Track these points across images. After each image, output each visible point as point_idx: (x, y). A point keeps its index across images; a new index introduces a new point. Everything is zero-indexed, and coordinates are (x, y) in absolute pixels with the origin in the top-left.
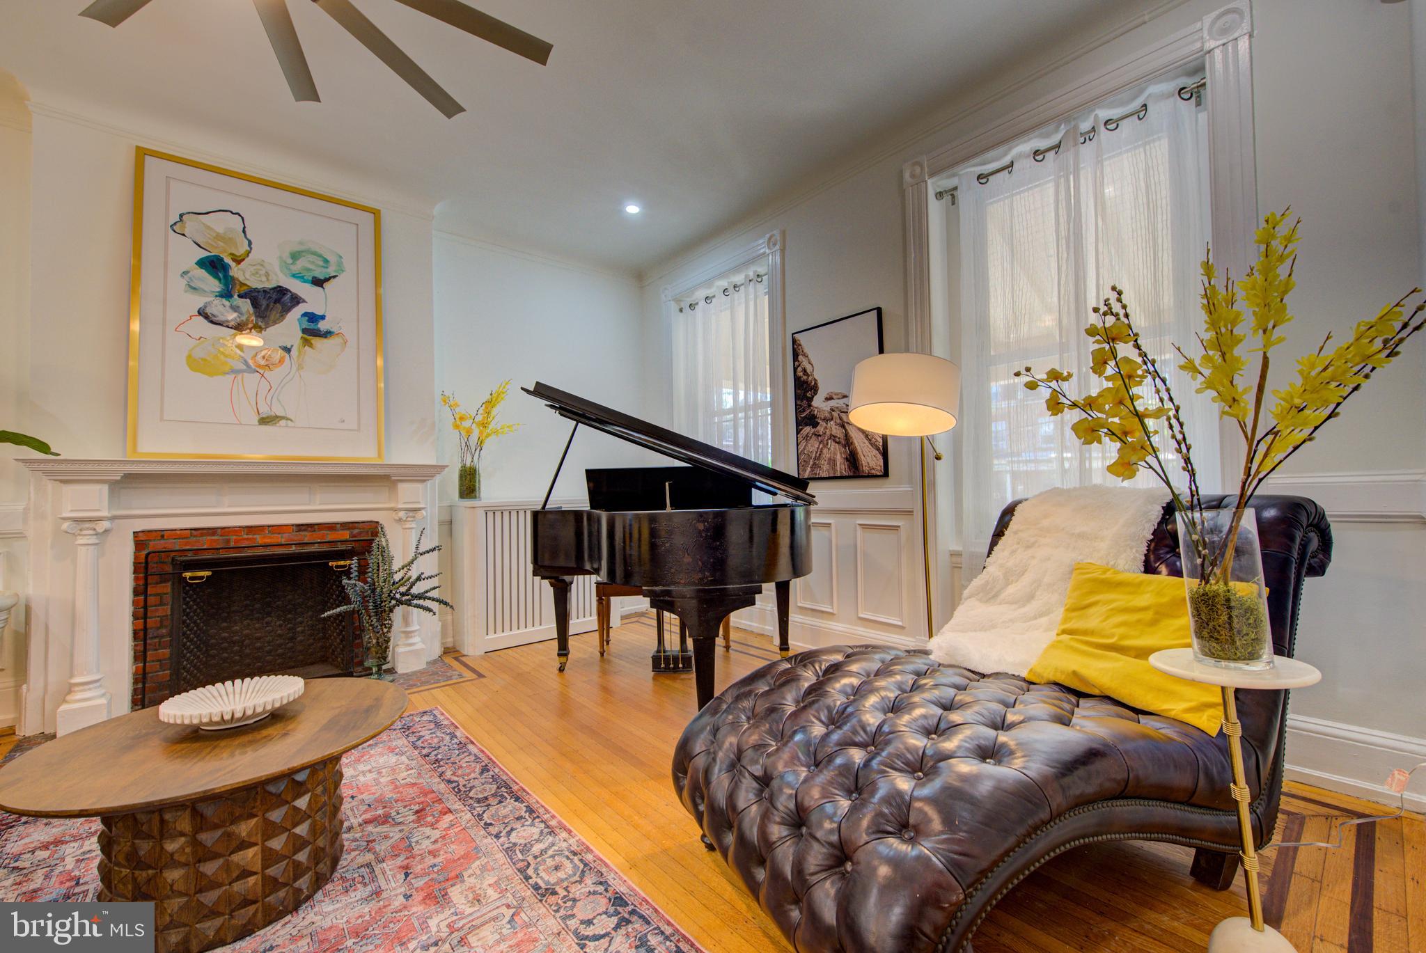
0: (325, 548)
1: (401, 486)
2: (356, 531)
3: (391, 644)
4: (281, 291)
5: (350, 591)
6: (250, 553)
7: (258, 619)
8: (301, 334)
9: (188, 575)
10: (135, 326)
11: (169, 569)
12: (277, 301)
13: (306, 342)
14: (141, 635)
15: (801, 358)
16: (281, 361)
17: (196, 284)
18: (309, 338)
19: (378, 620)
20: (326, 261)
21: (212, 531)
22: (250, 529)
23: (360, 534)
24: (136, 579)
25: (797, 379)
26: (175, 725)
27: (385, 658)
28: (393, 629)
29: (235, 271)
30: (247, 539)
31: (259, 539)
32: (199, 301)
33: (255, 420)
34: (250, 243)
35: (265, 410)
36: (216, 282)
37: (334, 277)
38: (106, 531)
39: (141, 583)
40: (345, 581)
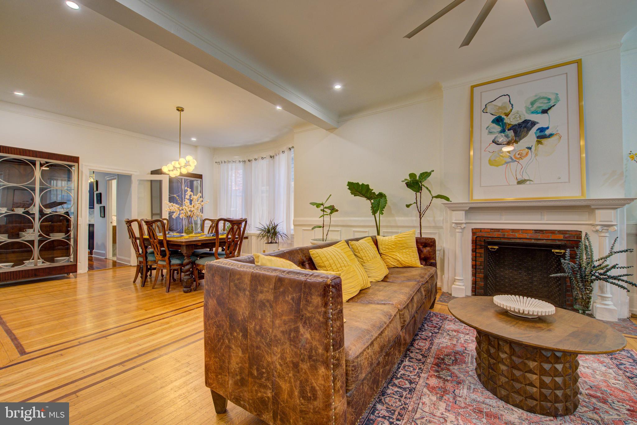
0: (549, 242)
1: (597, 212)
2: (567, 235)
3: (592, 300)
4: (526, 122)
5: (565, 266)
6: (513, 241)
7: (516, 270)
8: (536, 139)
9: (490, 247)
10: (472, 153)
11: (483, 244)
12: (525, 127)
13: (539, 142)
14: (474, 267)
16: (527, 154)
17: (492, 130)
18: (540, 140)
19: (583, 285)
20: (549, 99)
21: (498, 230)
22: (513, 231)
23: (569, 237)
24: (473, 246)
27: (588, 308)
28: (593, 292)
29: (507, 120)
30: (512, 235)
31: (517, 235)
32: (492, 137)
33: (516, 182)
34: (512, 105)
35: (520, 178)
36: (499, 127)
37: (553, 106)
38: (464, 228)
39: (474, 247)
40: (562, 261)
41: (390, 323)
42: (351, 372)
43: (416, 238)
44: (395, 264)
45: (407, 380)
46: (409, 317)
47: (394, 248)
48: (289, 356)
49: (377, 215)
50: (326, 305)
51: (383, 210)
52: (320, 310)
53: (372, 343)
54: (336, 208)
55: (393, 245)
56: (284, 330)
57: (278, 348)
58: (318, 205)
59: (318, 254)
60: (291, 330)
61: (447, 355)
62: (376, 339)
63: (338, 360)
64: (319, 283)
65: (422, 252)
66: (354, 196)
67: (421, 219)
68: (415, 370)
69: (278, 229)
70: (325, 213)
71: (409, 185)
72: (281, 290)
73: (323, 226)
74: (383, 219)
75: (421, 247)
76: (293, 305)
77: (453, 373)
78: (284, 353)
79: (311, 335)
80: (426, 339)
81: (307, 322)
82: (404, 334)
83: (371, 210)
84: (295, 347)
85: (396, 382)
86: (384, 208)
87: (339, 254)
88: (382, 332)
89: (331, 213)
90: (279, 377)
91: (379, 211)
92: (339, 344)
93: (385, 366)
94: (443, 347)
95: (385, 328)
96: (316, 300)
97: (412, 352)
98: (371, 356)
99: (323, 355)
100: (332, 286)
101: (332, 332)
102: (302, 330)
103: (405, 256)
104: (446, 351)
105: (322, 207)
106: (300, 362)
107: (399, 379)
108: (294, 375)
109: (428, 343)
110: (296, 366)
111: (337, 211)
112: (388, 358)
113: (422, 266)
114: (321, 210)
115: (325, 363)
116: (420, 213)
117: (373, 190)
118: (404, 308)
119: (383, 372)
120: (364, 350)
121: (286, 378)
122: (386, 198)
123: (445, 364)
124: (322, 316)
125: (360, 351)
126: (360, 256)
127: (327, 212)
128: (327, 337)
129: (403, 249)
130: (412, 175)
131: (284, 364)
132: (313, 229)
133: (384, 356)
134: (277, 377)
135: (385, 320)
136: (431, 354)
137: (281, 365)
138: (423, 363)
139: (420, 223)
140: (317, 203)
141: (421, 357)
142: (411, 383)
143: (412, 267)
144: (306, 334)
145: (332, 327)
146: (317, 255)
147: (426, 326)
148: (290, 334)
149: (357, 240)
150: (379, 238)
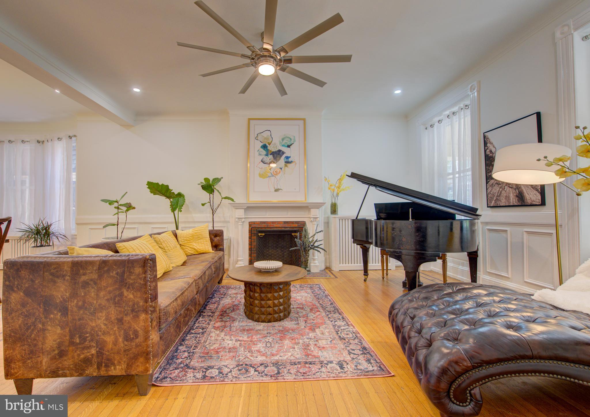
0: (291, 229)
1: (312, 210)
2: (299, 224)
3: (309, 262)
4: (280, 151)
5: (297, 243)
6: (273, 229)
7: (275, 249)
8: (284, 163)
9: (260, 234)
11: (256, 232)
12: (279, 154)
13: (286, 166)
14: (250, 249)
15: (488, 145)
16: (280, 172)
17: (261, 153)
18: (286, 164)
19: (305, 253)
20: (291, 139)
21: (264, 222)
22: (273, 222)
23: (300, 225)
24: (249, 234)
25: (486, 156)
26: (258, 268)
27: (307, 266)
28: (309, 257)
29: (269, 148)
30: (272, 225)
31: (275, 225)
32: (261, 158)
33: (274, 190)
34: (272, 138)
35: (276, 188)
36: (265, 152)
37: (293, 144)
38: (244, 221)
39: (250, 235)
40: (296, 240)
41: (189, 287)
42: (162, 316)
43: (209, 230)
44: (193, 252)
45: (200, 328)
46: (202, 285)
47: (191, 239)
48: (113, 316)
49: (176, 212)
50: (145, 272)
51: (182, 208)
52: (141, 277)
53: (176, 299)
54: (133, 205)
55: (191, 237)
56: (109, 297)
57: (102, 313)
58: (111, 203)
59: (124, 246)
60: (115, 297)
61: (228, 308)
62: (179, 296)
63: (154, 307)
64: (140, 259)
65: (213, 241)
66: (154, 195)
67: (213, 215)
68: (207, 321)
69: (52, 229)
70: (120, 210)
71: (204, 187)
72: (106, 269)
73: (118, 224)
74: (182, 216)
75: (213, 237)
76: (117, 278)
77: (231, 316)
78: (109, 315)
79: (134, 295)
80: (215, 303)
81: (130, 287)
82: (199, 297)
83: (170, 208)
84: (120, 307)
85: (193, 332)
86: (182, 206)
87: (144, 245)
88: (183, 293)
89: (127, 210)
90: (103, 334)
91: (177, 209)
92: (155, 297)
93: (185, 317)
94: (226, 305)
95: (185, 291)
96: (138, 270)
97: (204, 312)
98: (176, 307)
99: (144, 305)
100: (150, 260)
101: (150, 290)
102: (126, 293)
103: (200, 245)
104: (228, 306)
105: (116, 205)
106: (124, 316)
107: (195, 329)
108: (118, 328)
109: (216, 305)
110: (120, 321)
111: (134, 208)
112: (187, 312)
113: (213, 251)
114: (115, 207)
115: (145, 311)
116: (213, 210)
117: (172, 190)
118: (199, 278)
119: (183, 321)
120: (171, 303)
121: (111, 332)
122: (184, 198)
123: (227, 313)
124: (143, 280)
125: (169, 303)
126: (162, 247)
127: (122, 210)
128: (146, 293)
129: (199, 240)
130: (206, 180)
131: (109, 323)
132: (104, 227)
133: (184, 310)
134: (102, 335)
135: (185, 286)
136: (218, 310)
137: (105, 325)
138: (212, 317)
139: (213, 218)
140: (110, 200)
141: (211, 313)
142: (203, 329)
143: (206, 253)
144: (129, 295)
145: (150, 286)
147: (215, 295)
148: (115, 299)
149: (159, 234)
150: (178, 232)
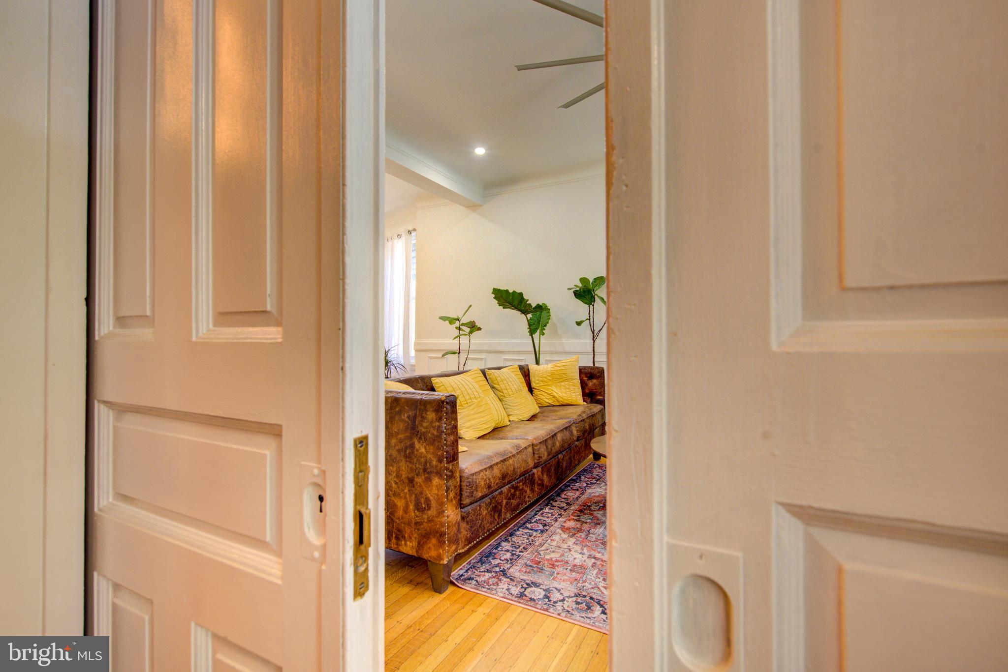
41: (518, 453)
42: (465, 487)
43: (579, 367)
44: (551, 402)
45: (541, 524)
46: (546, 454)
47: (549, 380)
48: (404, 473)
49: (536, 336)
50: (440, 419)
51: (544, 329)
52: (434, 425)
53: (491, 467)
54: (478, 324)
55: (549, 376)
56: (400, 448)
57: (393, 467)
58: (452, 321)
59: (442, 382)
60: (406, 448)
61: (596, 503)
62: (497, 464)
63: (451, 471)
64: (434, 400)
65: (587, 385)
66: (504, 308)
67: (594, 342)
68: (554, 515)
69: (392, 357)
70: (462, 332)
71: (579, 294)
72: (397, 409)
73: (459, 352)
74: (545, 342)
75: (585, 379)
76: (408, 422)
77: (596, 517)
78: (399, 471)
79: (426, 449)
80: (578, 490)
81: (422, 437)
82: (540, 473)
83: (528, 329)
84: (410, 462)
85: (529, 526)
86: (546, 326)
87: (469, 384)
88: (505, 460)
89: (471, 332)
90: (394, 495)
91: (539, 330)
92: (454, 457)
93: (509, 499)
94: (595, 496)
95: (510, 457)
96: (431, 415)
97: (556, 501)
98: (490, 479)
99: (437, 466)
100: (447, 403)
101: (446, 445)
102: (417, 445)
103: (564, 391)
104: (596, 499)
105: (457, 324)
106: (416, 476)
107: (533, 523)
108: (409, 491)
109: (578, 493)
110: (411, 481)
111: (479, 329)
112: (515, 492)
113: (585, 403)
114: (456, 328)
115: (439, 473)
116: (593, 333)
117: (528, 300)
118: (540, 443)
119: (507, 503)
120: (482, 471)
121: (402, 495)
122: (549, 312)
123: (590, 510)
124: (436, 430)
125: (476, 470)
126: (499, 389)
127: (465, 331)
128: (440, 449)
129: (562, 382)
130: (583, 280)
131: (400, 481)
132: (443, 356)
133: (509, 488)
134: (392, 496)
135: (512, 450)
136: (577, 502)
137: (396, 483)
138: (565, 510)
139: (594, 347)
140: (449, 318)
141: (565, 505)
142: (545, 525)
143: (572, 405)
144: (421, 448)
145: (445, 440)
146: (442, 384)
147: (583, 477)
148: (406, 451)
149: (499, 368)
150: (533, 367)
